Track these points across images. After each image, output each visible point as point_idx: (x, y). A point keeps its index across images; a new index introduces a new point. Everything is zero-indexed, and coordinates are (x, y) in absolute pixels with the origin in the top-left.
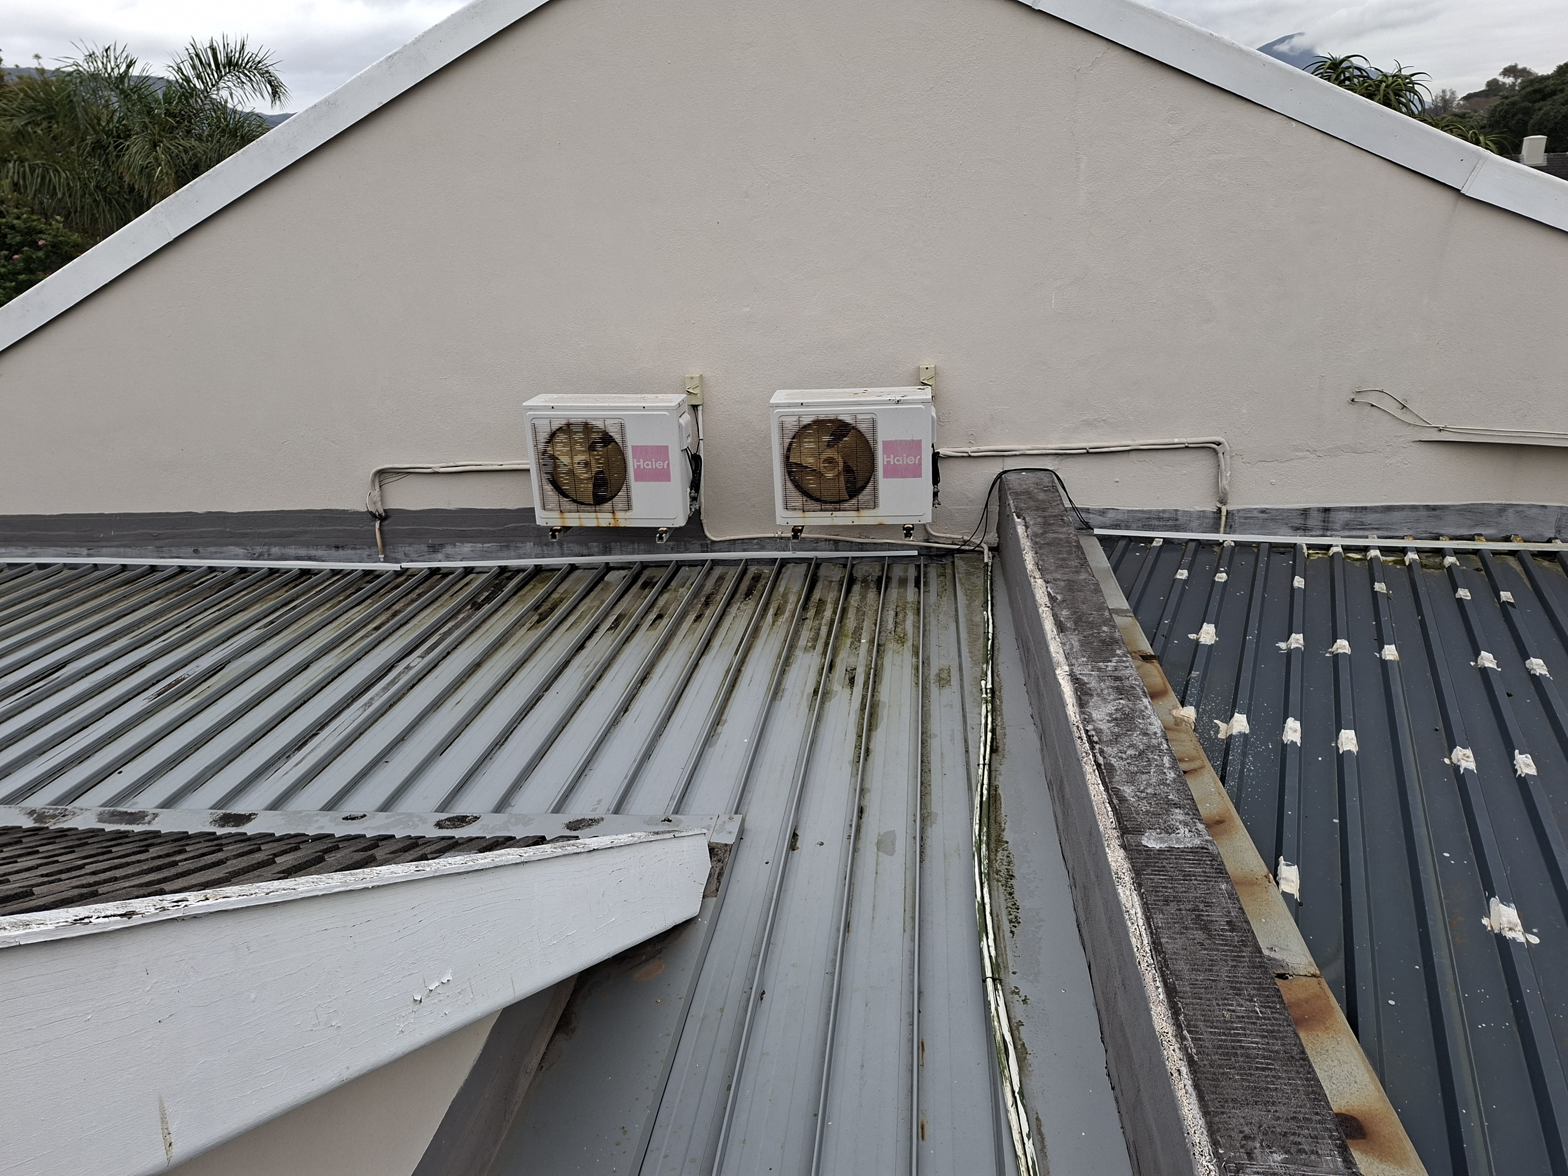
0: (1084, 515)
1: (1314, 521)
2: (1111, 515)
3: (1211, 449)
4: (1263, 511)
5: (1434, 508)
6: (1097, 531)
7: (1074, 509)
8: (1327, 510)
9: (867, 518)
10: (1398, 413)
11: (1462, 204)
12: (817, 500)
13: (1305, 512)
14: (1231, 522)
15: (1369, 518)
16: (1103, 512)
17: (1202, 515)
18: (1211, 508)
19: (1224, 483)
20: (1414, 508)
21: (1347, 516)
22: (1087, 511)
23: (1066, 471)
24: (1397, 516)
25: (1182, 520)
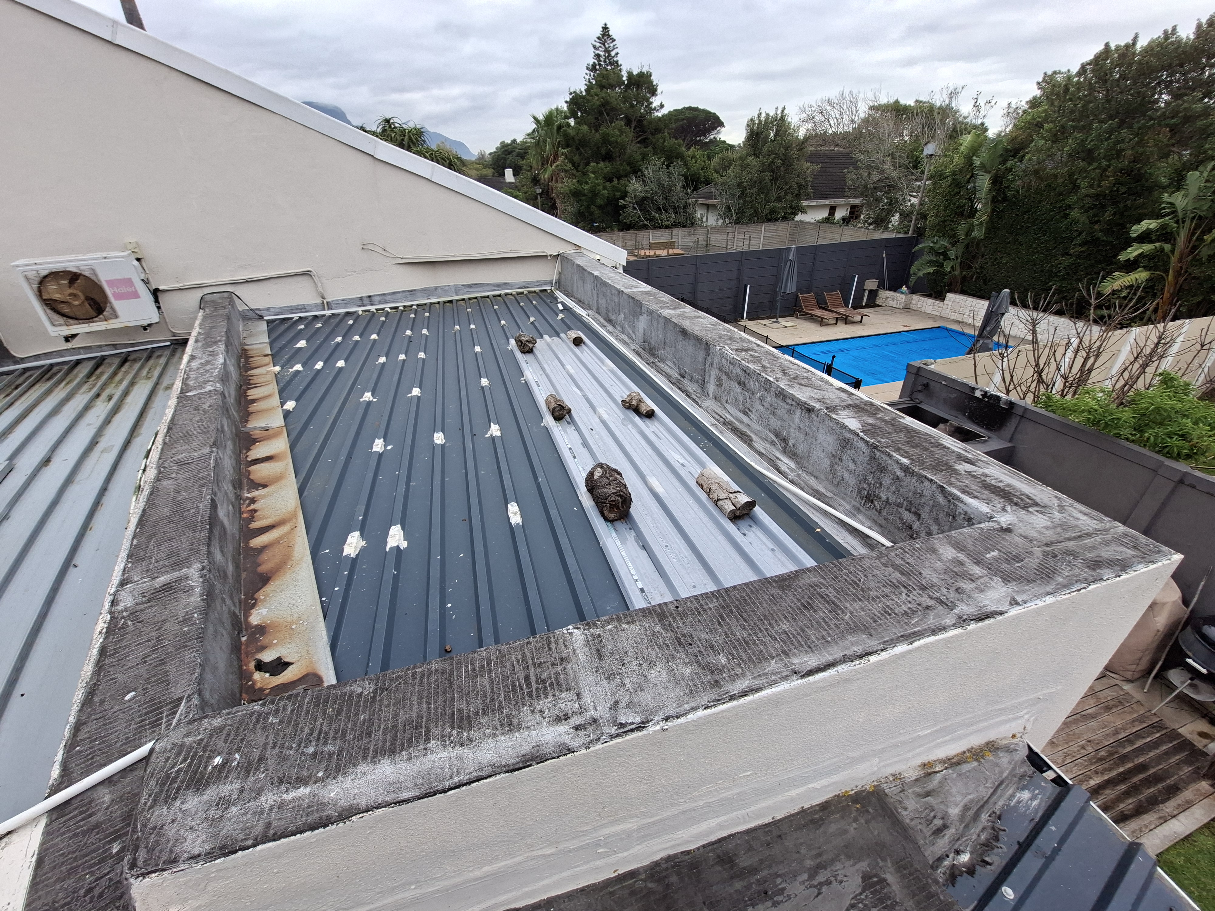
0: (258, 312)
1: (366, 301)
2: (272, 310)
3: (307, 274)
4: (343, 300)
5: (411, 291)
6: (265, 318)
7: (251, 310)
8: (370, 297)
9: (113, 324)
10: (383, 253)
11: (377, 163)
12: (76, 319)
13: (361, 299)
14: (329, 306)
15: (388, 298)
16: (268, 309)
17: (316, 305)
18: (319, 301)
19: (320, 289)
20: (403, 292)
21: (379, 298)
22: (259, 309)
23: (239, 291)
24: (398, 296)
25: (308, 308)
